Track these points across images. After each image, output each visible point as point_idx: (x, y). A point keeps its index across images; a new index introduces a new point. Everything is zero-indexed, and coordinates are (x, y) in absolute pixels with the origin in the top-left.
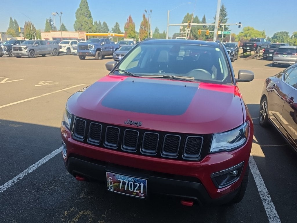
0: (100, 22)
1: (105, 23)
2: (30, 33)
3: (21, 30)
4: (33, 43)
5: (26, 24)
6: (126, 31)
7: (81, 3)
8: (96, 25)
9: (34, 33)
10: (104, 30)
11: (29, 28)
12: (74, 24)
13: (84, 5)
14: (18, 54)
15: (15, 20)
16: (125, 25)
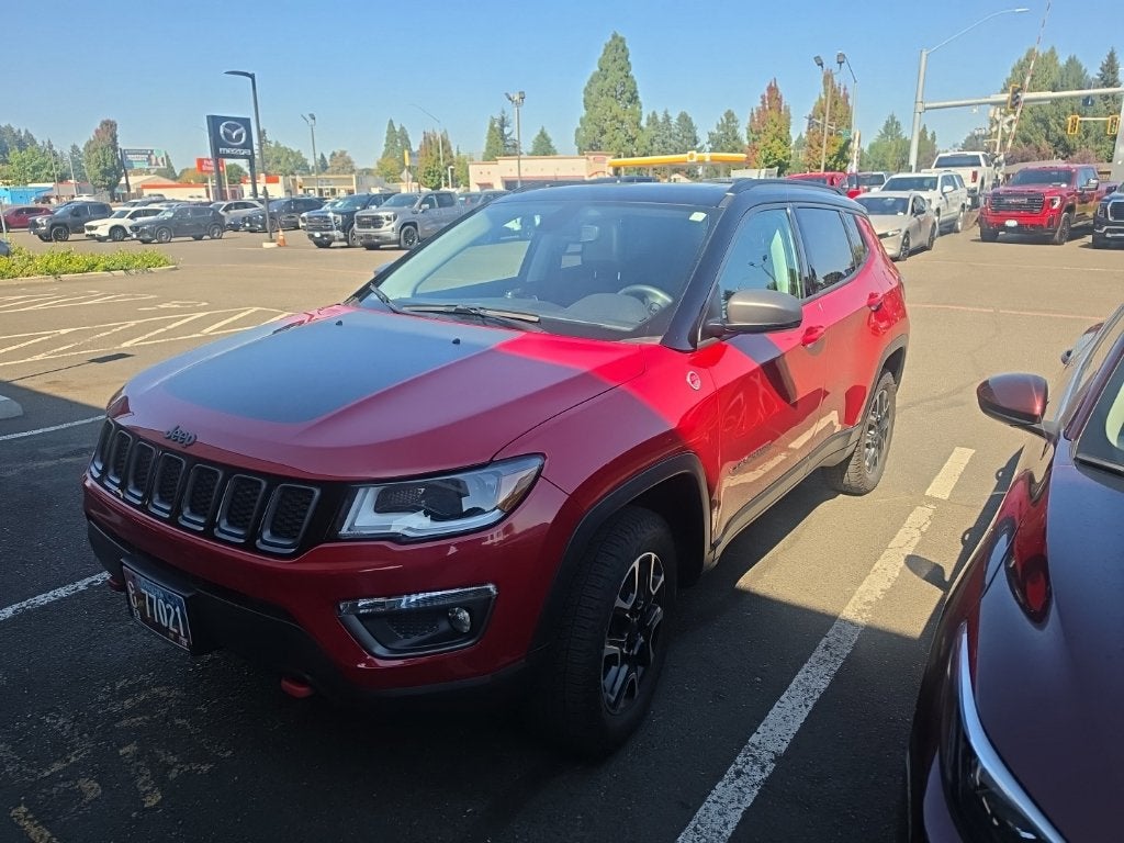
0: (670, 114)
1: (684, 118)
2: (436, 168)
3: (411, 161)
4: (414, 202)
5: (425, 138)
6: (754, 140)
7: (605, 51)
8: (651, 127)
9: (446, 168)
10: (681, 142)
11: (434, 151)
12: (578, 130)
13: (615, 60)
14: (369, 236)
15: (402, 128)
16: (752, 120)
